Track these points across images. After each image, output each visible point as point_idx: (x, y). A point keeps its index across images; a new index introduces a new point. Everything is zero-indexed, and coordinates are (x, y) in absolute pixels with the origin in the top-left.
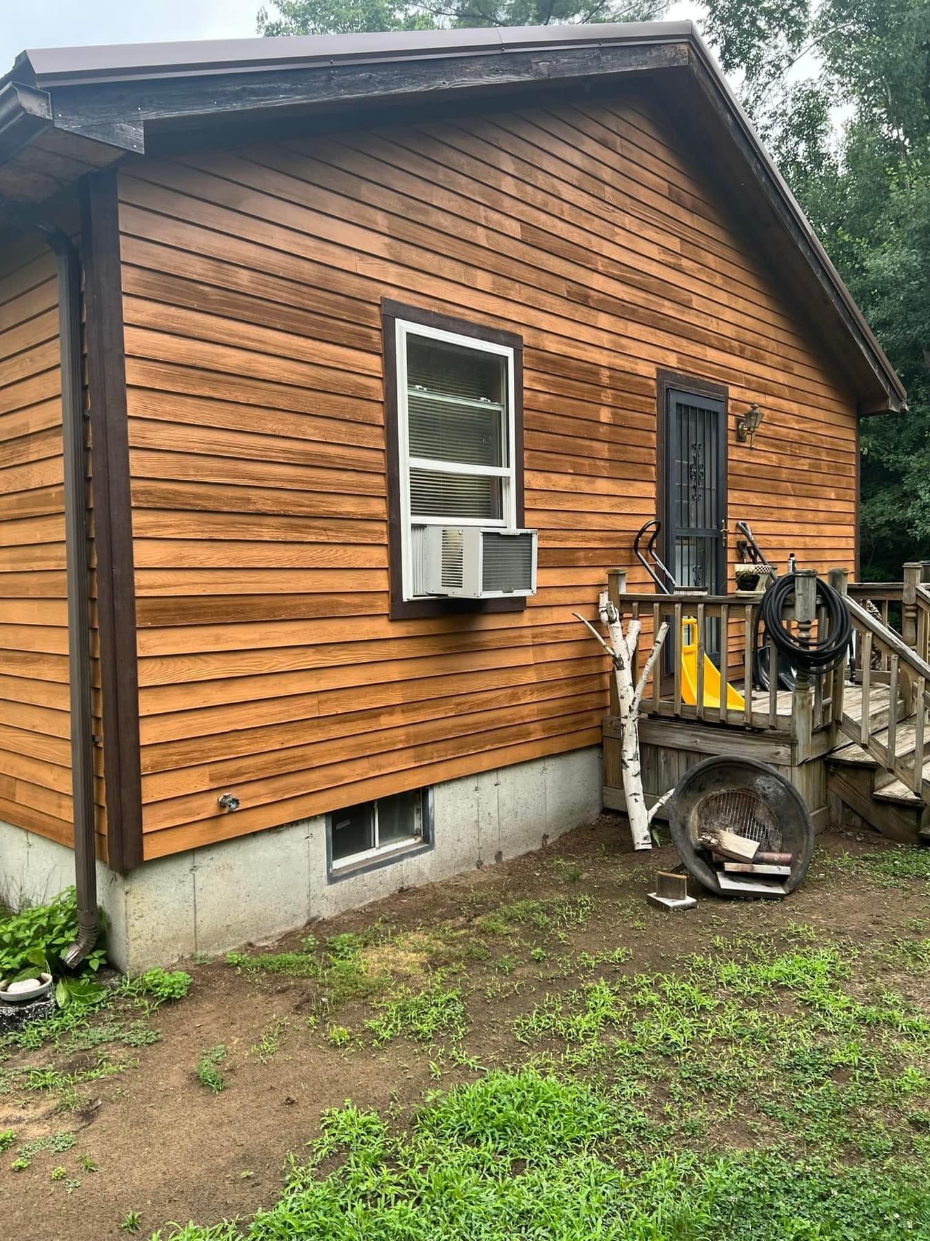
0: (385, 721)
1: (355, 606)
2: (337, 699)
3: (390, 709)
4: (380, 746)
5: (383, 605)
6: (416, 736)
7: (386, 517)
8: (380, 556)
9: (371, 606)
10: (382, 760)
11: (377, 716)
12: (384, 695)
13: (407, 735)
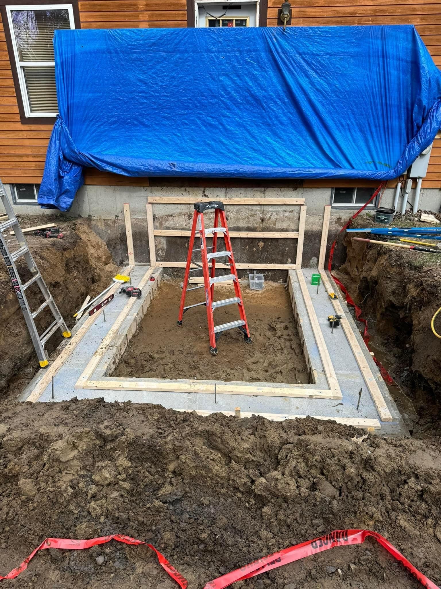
0: (25, 159)
1: (6, 118)
2: (4, 149)
3: (27, 155)
4: (24, 167)
5: (18, 119)
6: (39, 166)
7: (14, 86)
8: (14, 100)
9: (14, 119)
10: (27, 171)
11: (22, 157)
12: (23, 150)
13: (36, 165)
